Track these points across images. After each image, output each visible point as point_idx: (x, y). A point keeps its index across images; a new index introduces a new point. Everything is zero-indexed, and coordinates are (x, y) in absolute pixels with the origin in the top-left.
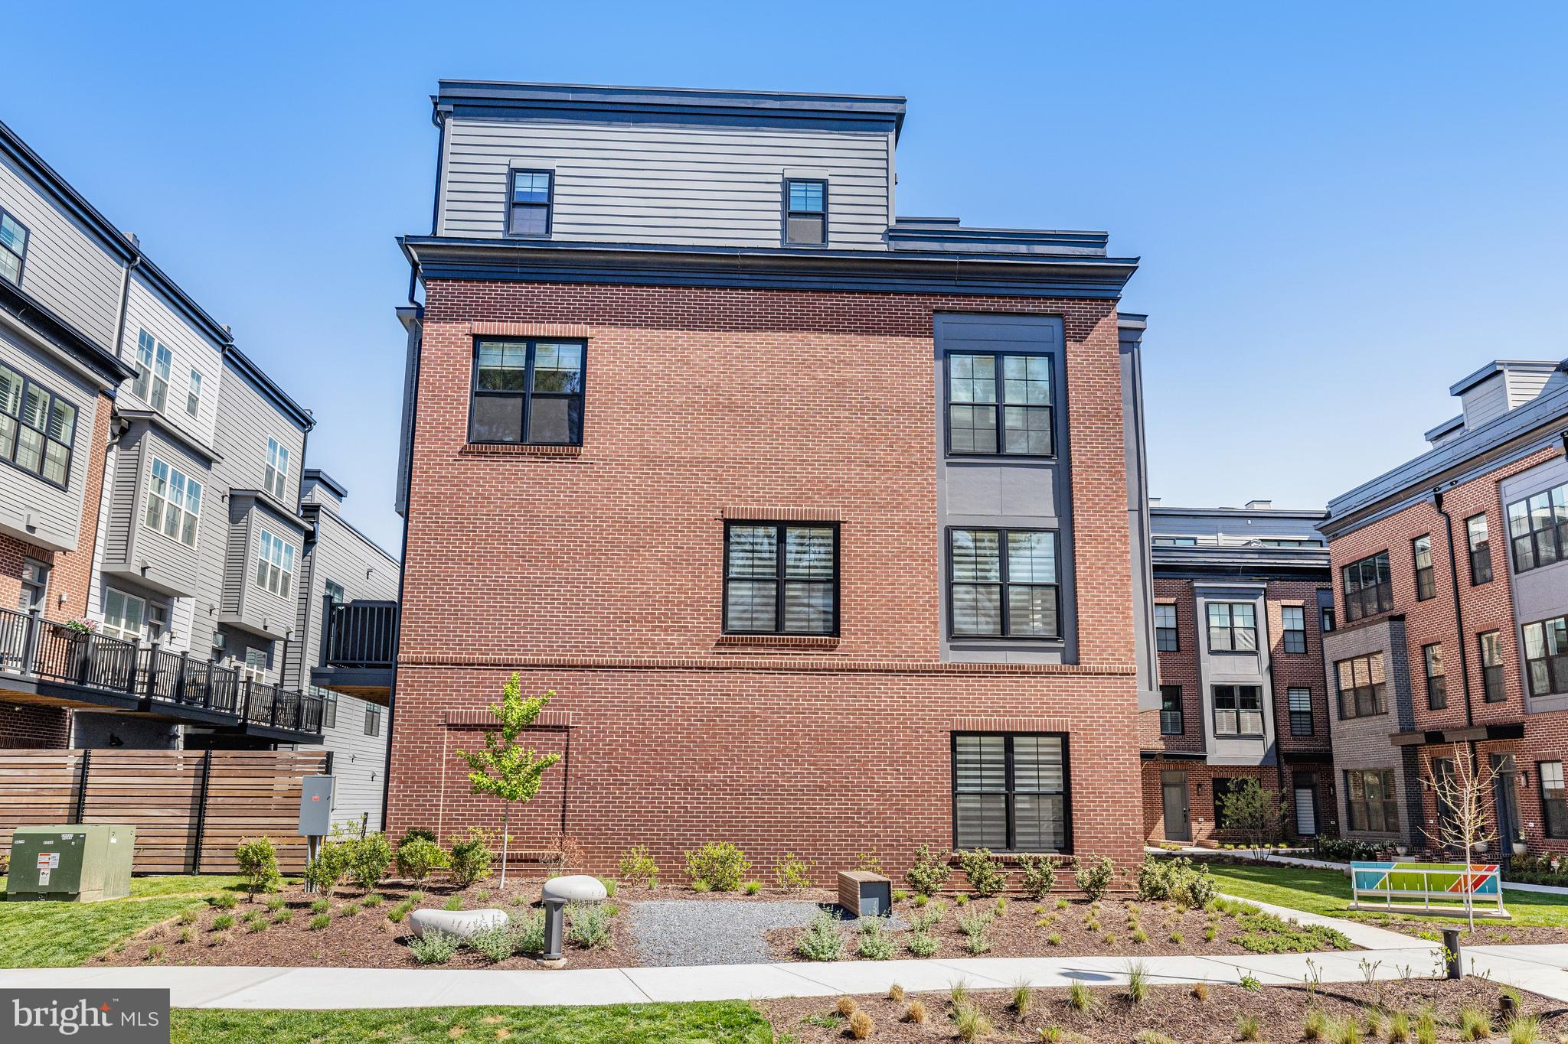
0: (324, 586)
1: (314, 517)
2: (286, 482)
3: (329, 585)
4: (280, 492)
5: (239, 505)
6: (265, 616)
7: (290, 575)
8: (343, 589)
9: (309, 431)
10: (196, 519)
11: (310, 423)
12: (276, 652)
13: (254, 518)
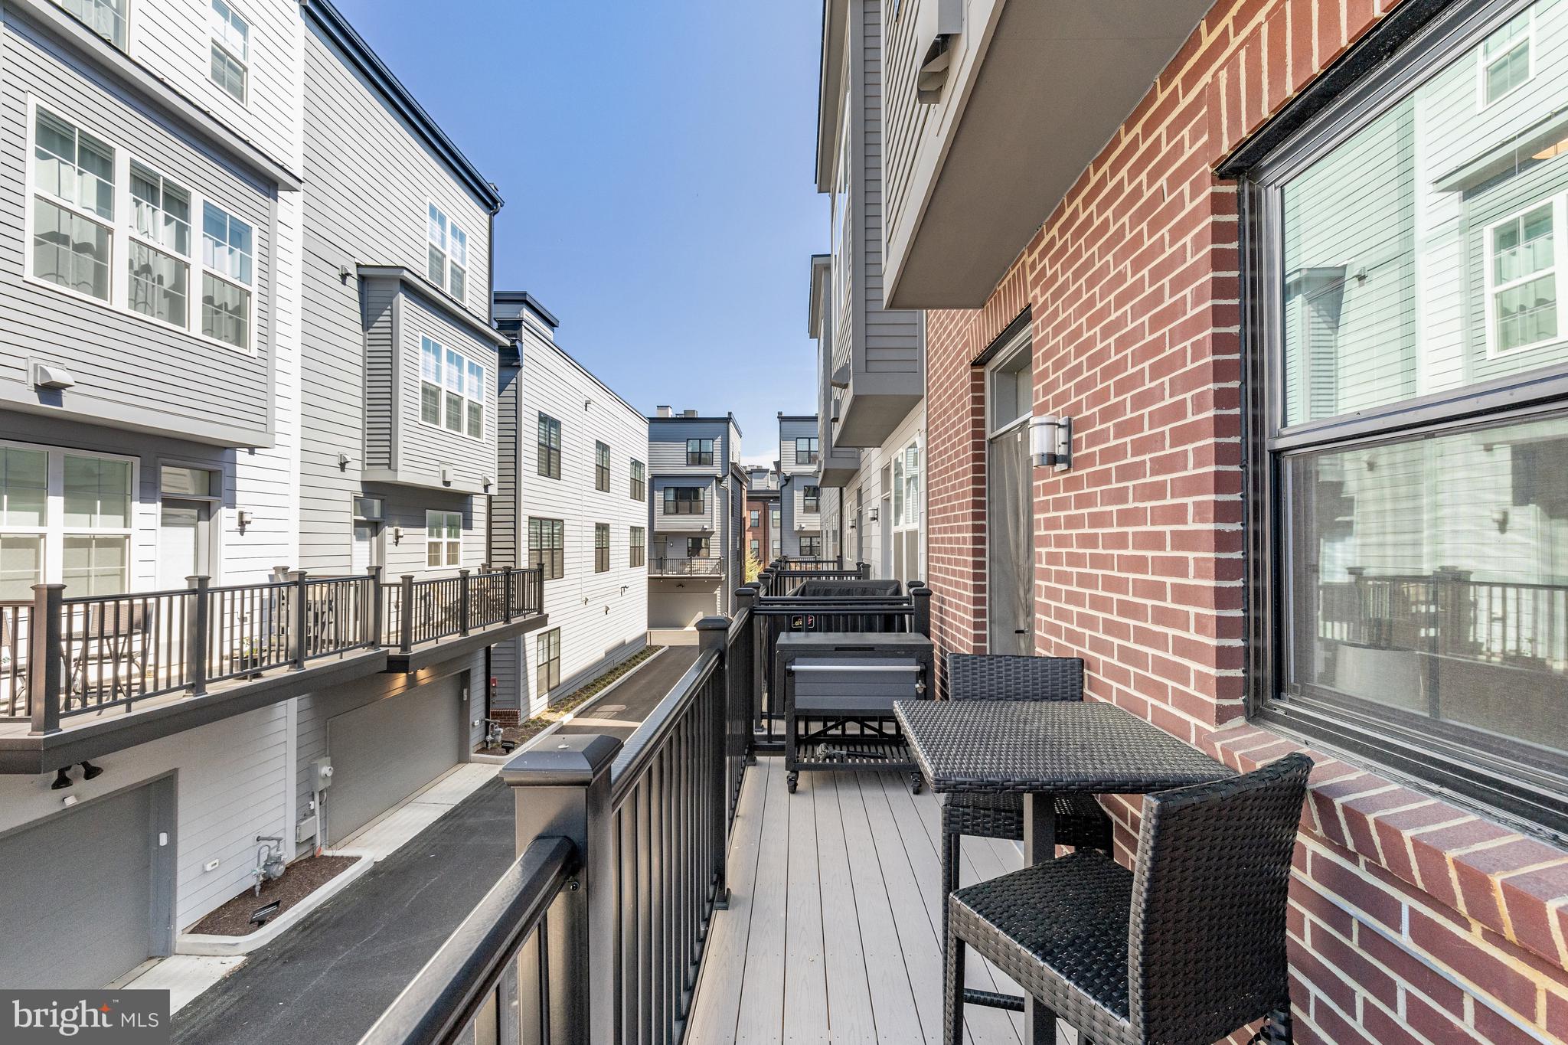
0: (537, 420)
1: (515, 335)
2: (467, 280)
3: (543, 419)
4: (459, 289)
5: (376, 292)
6: (444, 467)
7: (482, 407)
8: (560, 423)
9: (495, 214)
10: (249, 294)
11: (495, 202)
12: (475, 509)
13: (402, 315)
